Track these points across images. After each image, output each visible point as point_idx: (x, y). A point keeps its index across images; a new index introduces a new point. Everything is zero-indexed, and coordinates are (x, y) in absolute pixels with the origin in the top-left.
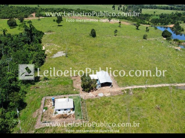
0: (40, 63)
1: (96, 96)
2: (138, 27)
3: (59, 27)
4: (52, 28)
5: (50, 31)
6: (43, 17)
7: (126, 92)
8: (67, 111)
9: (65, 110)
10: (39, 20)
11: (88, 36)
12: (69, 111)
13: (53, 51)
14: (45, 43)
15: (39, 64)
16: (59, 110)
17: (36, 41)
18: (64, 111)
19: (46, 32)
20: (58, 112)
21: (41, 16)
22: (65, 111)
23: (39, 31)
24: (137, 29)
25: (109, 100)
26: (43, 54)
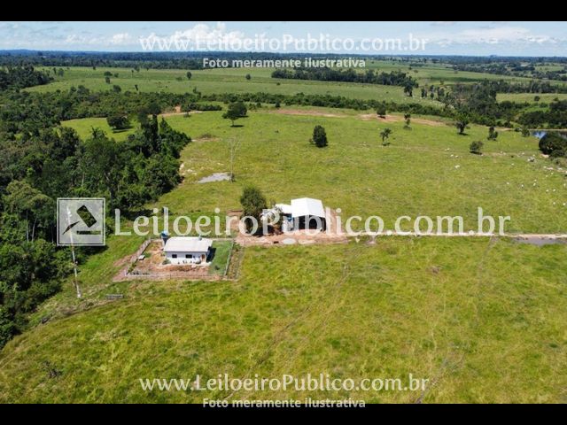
0: (160, 186)
1: (275, 242)
2: (462, 129)
3: (234, 129)
4: (214, 130)
5: (208, 136)
6: (198, 110)
7: (358, 240)
8: (192, 259)
9: (189, 256)
10: (188, 116)
11: (305, 146)
12: (197, 260)
13: (202, 171)
14: (189, 157)
15: (159, 189)
16: (174, 256)
17: (165, 150)
18: (185, 259)
19: (196, 138)
20: (171, 259)
21: (195, 109)
22: (189, 260)
23: (178, 133)
24: (461, 134)
25: (307, 250)
26: (174, 173)
